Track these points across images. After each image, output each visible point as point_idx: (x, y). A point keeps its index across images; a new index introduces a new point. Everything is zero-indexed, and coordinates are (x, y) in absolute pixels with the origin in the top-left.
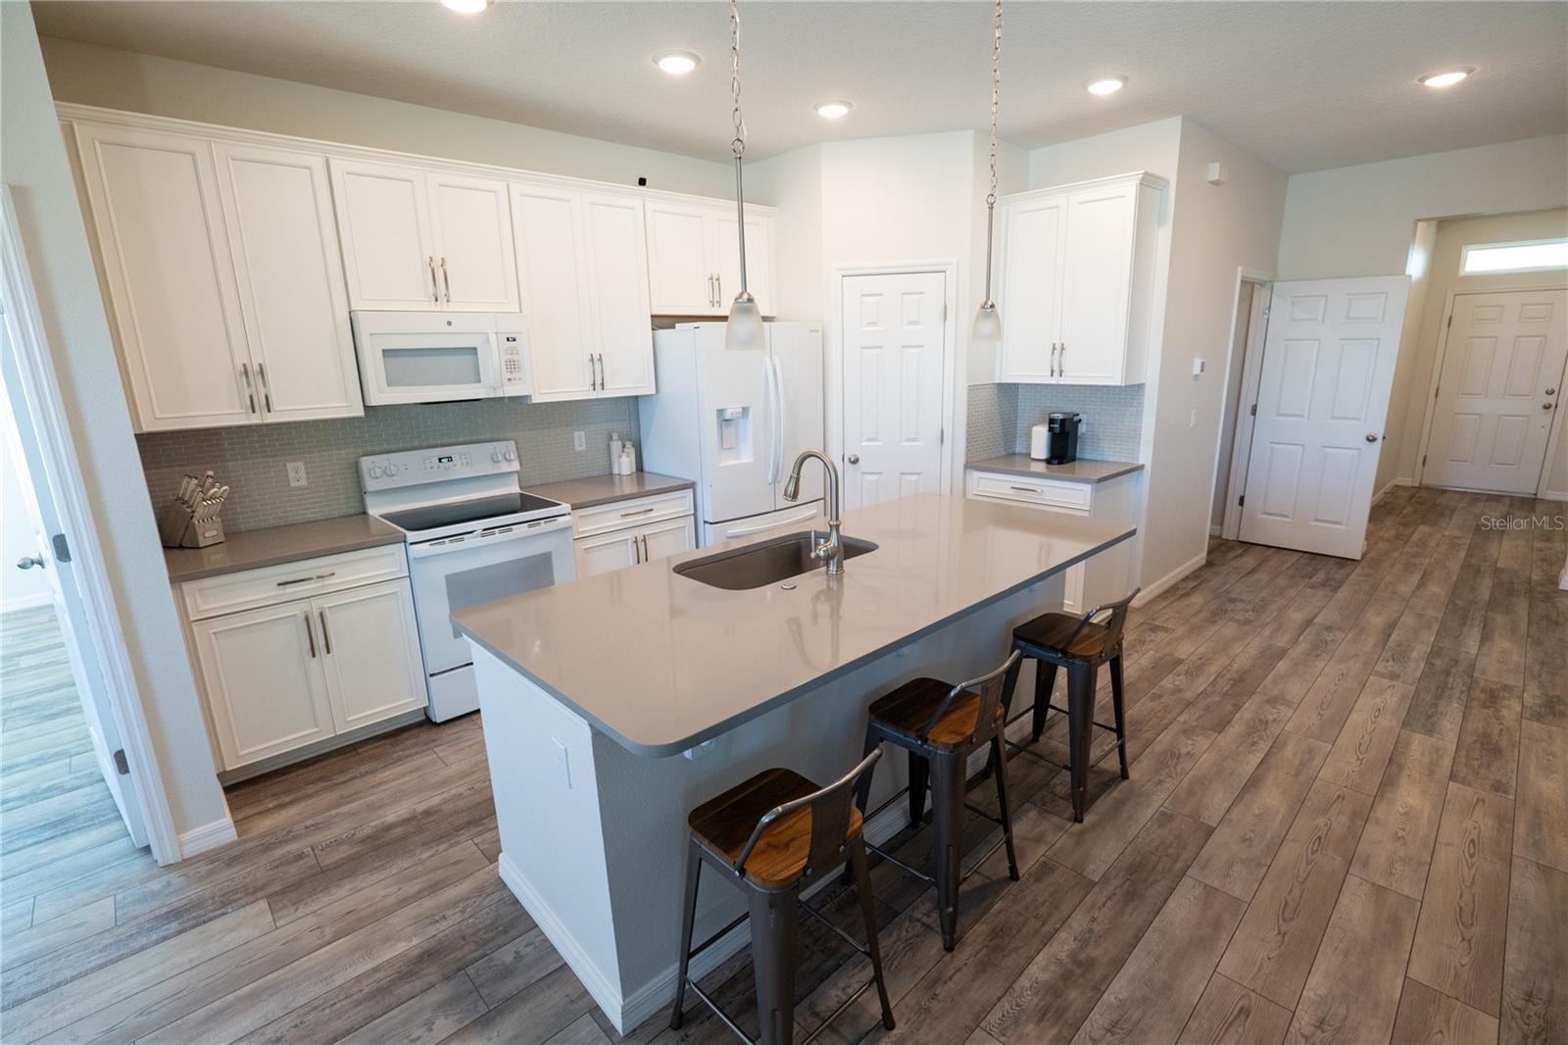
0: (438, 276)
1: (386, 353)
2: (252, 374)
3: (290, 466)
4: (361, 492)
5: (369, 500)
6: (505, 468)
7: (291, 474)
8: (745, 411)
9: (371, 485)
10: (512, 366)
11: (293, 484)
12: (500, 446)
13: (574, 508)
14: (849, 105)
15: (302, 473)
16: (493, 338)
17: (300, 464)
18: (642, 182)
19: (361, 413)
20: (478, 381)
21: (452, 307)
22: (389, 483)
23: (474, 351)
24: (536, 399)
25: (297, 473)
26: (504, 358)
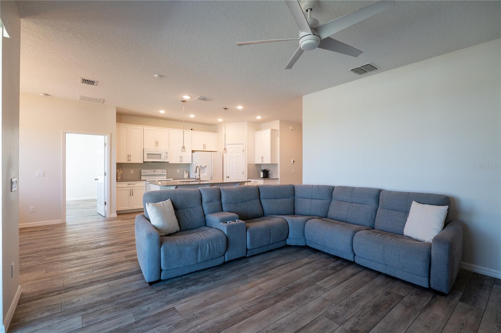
0: (157, 143)
1: (148, 154)
2: (129, 156)
3: (131, 170)
4: (141, 175)
5: (142, 176)
6: (164, 174)
7: (131, 171)
8: (205, 166)
9: (142, 174)
10: (166, 157)
11: (131, 173)
12: (164, 170)
13: (173, 180)
14: (223, 119)
15: (133, 172)
16: (164, 153)
17: (133, 170)
18: (192, 129)
19: (143, 162)
20: (161, 159)
21: (158, 148)
22: (145, 174)
23: (161, 154)
24: (170, 163)
25: (132, 171)
26: (165, 156)
